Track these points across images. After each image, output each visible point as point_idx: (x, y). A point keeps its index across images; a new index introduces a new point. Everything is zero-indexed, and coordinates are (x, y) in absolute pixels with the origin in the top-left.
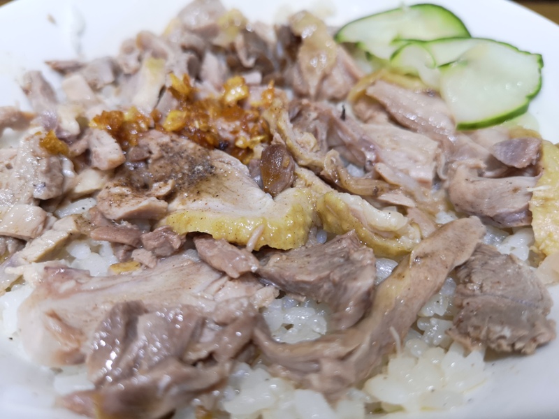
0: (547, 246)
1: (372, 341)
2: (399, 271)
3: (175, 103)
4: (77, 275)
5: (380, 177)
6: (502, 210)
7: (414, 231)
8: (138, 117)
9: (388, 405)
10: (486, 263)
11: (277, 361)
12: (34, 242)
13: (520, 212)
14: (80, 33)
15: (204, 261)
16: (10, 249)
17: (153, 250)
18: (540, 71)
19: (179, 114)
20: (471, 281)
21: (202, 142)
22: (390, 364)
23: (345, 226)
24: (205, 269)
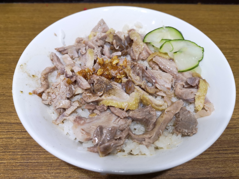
0: (198, 108)
1: (156, 133)
2: (162, 115)
3: (100, 67)
4: (84, 119)
5: (156, 88)
6: (188, 98)
7: (166, 104)
8: (89, 71)
9: (159, 147)
10: (183, 113)
11: (135, 139)
12: (68, 109)
13: (193, 99)
14: (64, 38)
15: (113, 113)
16: (62, 111)
17: (99, 110)
18: (203, 53)
19: (101, 70)
20: (179, 118)
21: (108, 78)
22: (160, 138)
23: (148, 104)
24: (114, 115)
